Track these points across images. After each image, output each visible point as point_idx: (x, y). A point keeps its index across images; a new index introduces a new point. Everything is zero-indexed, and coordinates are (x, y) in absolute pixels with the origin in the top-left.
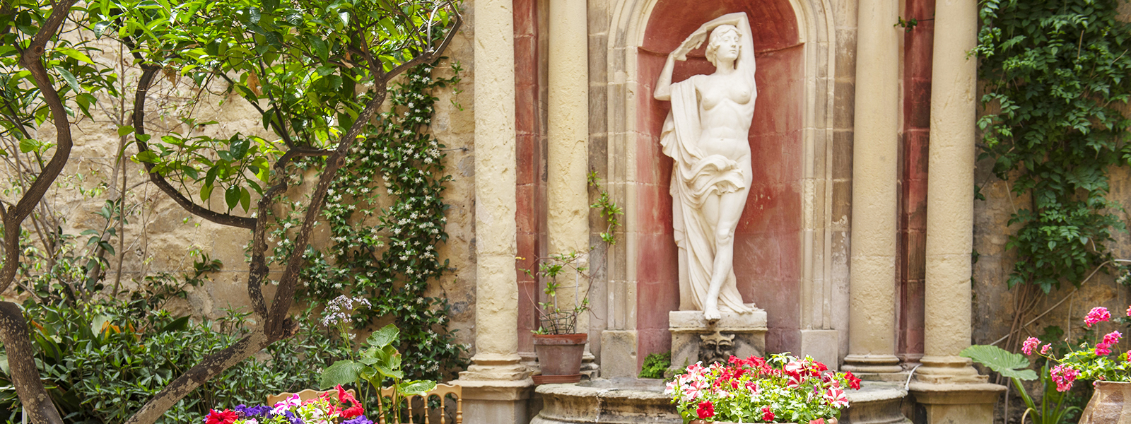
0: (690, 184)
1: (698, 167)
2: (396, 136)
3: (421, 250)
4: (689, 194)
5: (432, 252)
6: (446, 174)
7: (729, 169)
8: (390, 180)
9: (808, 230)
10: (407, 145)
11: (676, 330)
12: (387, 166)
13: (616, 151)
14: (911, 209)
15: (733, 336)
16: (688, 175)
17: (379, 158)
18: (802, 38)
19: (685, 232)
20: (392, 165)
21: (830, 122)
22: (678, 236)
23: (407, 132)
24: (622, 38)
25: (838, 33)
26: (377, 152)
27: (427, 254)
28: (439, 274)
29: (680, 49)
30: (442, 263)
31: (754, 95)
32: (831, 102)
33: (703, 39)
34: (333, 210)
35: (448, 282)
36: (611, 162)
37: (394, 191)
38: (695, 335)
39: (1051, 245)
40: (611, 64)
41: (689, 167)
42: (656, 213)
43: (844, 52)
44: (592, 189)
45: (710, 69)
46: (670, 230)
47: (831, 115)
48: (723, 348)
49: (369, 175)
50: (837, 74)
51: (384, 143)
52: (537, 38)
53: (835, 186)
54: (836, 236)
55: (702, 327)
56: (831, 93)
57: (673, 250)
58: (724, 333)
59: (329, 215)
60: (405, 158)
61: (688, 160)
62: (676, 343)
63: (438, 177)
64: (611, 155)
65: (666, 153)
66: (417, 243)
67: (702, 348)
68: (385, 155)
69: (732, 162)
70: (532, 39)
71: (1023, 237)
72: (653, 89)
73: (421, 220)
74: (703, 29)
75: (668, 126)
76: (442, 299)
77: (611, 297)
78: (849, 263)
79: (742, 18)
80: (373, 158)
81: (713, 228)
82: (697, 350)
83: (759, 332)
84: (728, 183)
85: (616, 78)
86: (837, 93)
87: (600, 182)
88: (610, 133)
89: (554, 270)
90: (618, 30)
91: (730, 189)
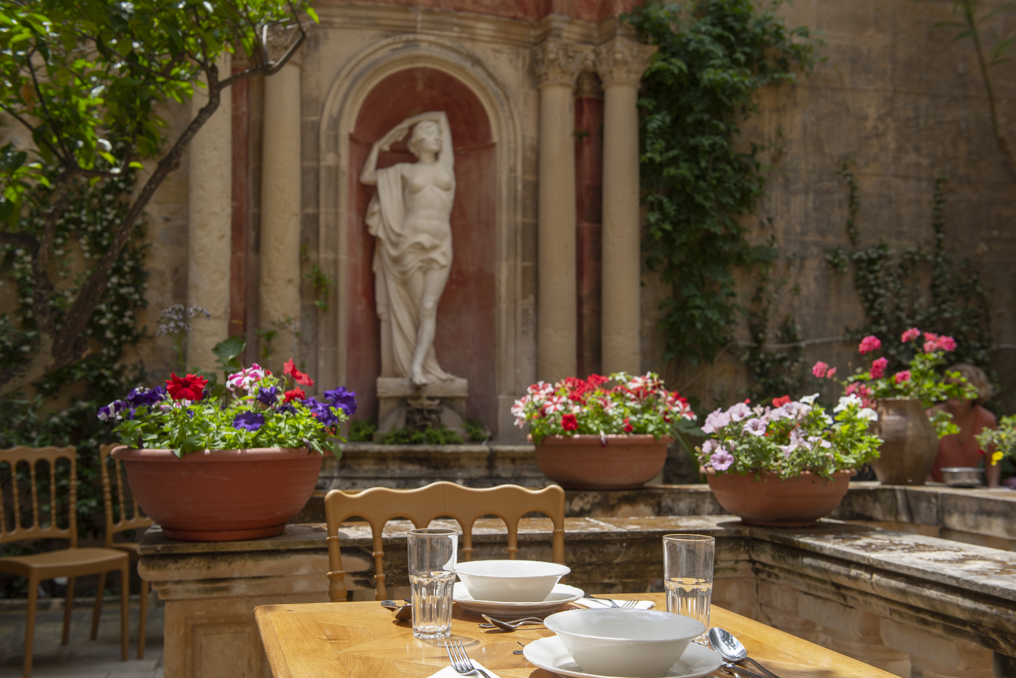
0: (396, 261)
1: (405, 245)
2: (95, 201)
3: (120, 315)
4: (395, 270)
5: (131, 317)
6: (147, 242)
7: (434, 248)
8: (88, 244)
9: (504, 306)
10: (108, 210)
11: (385, 395)
12: (85, 230)
13: (327, 226)
14: (586, 292)
15: (437, 402)
16: (393, 252)
17: (78, 222)
18: (495, 138)
19: (389, 305)
20: (91, 229)
21: (519, 212)
22: (381, 309)
23: (109, 197)
24: (335, 123)
25: (524, 137)
26: (74, 215)
27: (126, 320)
28: (136, 340)
29: (384, 140)
30: (139, 329)
31: (453, 184)
32: (520, 195)
33: (405, 133)
34: (23, 270)
35: (145, 349)
36: (322, 236)
37: (92, 254)
38: (403, 401)
39: (699, 326)
40: (323, 146)
41: (395, 245)
42: (360, 287)
43: (529, 154)
44: (304, 260)
45: (413, 159)
46: (372, 303)
47: (519, 206)
48: (430, 411)
49: (64, 238)
50: (524, 172)
51: (82, 208)
52: (249, 117)
53: (524, 269)
54: (525, 312)
55: (409, 392)
56: (520, 187)
57: (376, 322)
58: (431, 398)
59: (18, 275)
60: (105, 223)
61: (394, 238)
62: (384, 407)
63: (138, 245)
64: (322, 230)
65: (372, 231)
66: (116, 308)
67: (409, 412)
68: (84, 218)
69: (436, 242)
70: (245, 118)
71: (672, 320)
72: (360, 172)
73: (120, 285)
74: (406, 124)
75: (374, 207)
76: (139, 366)
77: (321, 363)
78: (536, 337)
79: (442, 117)
80: (68, 221)
81: (417, 302)
82: (404, 415)
83: (461, 398)
84: (433, 261)
85: (328, 159)
86: (524, 188)
87: (312, 255)
88: (323, 210)
89: (270, 336)
90: (331, 117)
91: (435, 266)
